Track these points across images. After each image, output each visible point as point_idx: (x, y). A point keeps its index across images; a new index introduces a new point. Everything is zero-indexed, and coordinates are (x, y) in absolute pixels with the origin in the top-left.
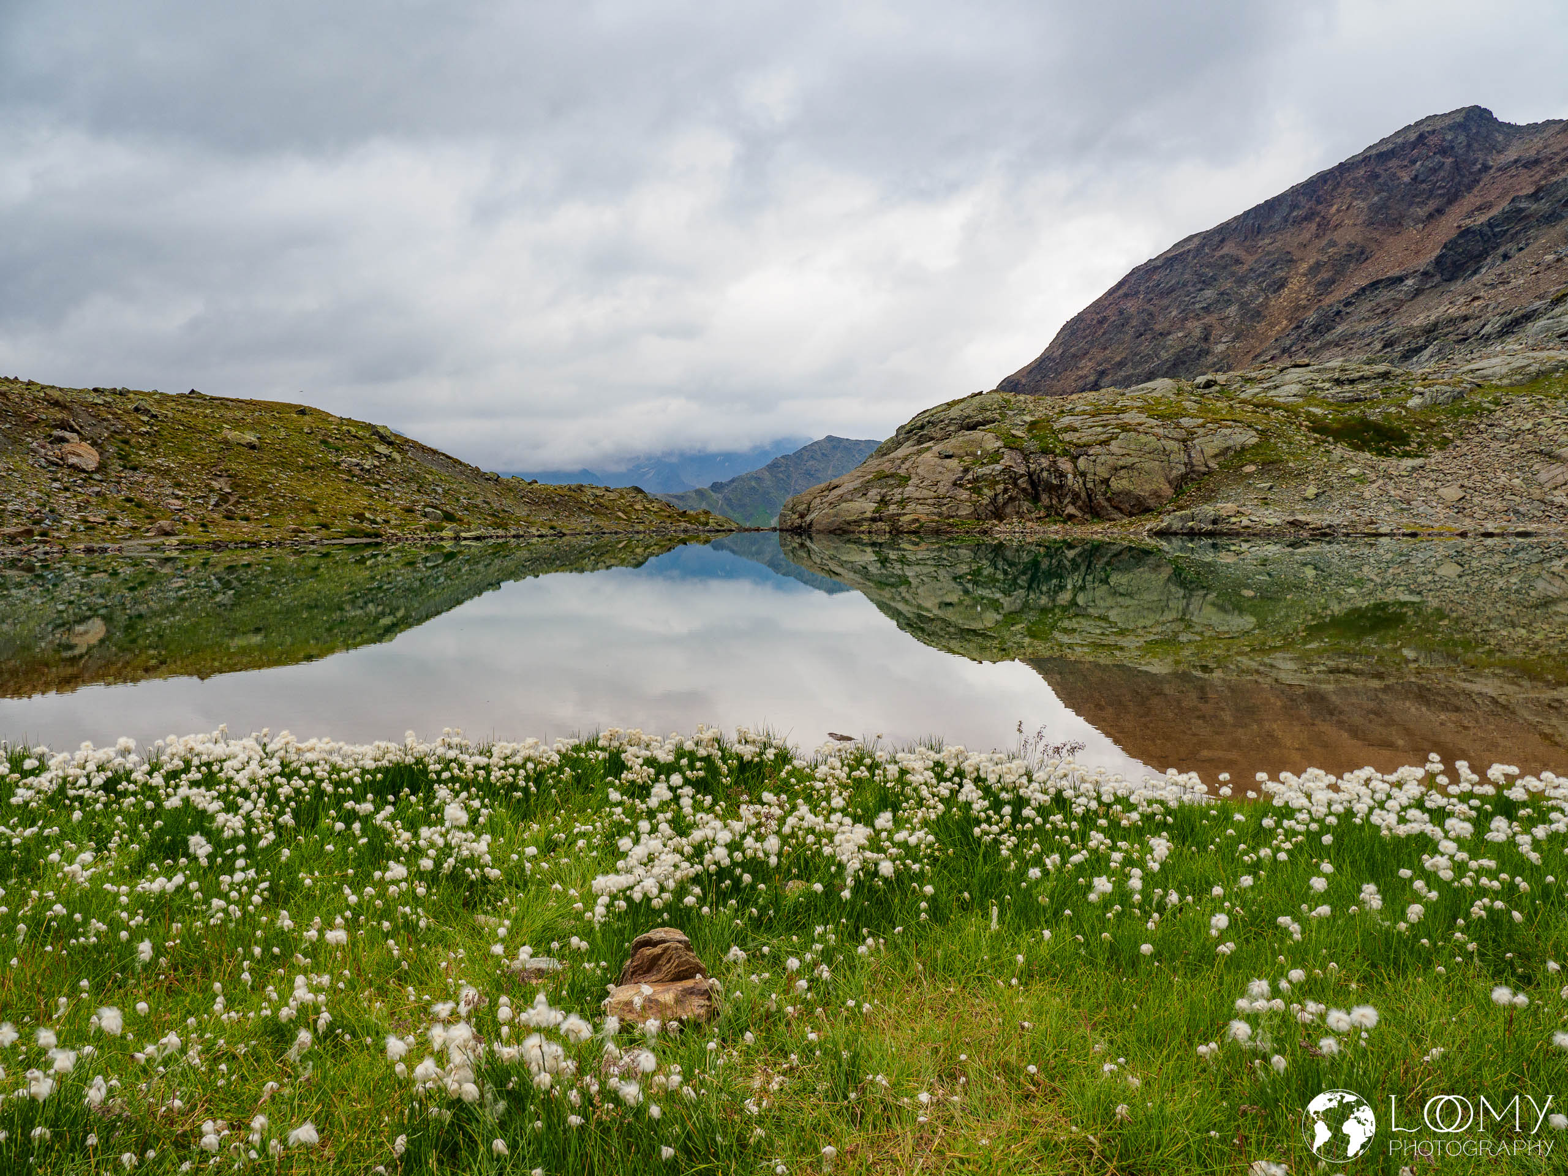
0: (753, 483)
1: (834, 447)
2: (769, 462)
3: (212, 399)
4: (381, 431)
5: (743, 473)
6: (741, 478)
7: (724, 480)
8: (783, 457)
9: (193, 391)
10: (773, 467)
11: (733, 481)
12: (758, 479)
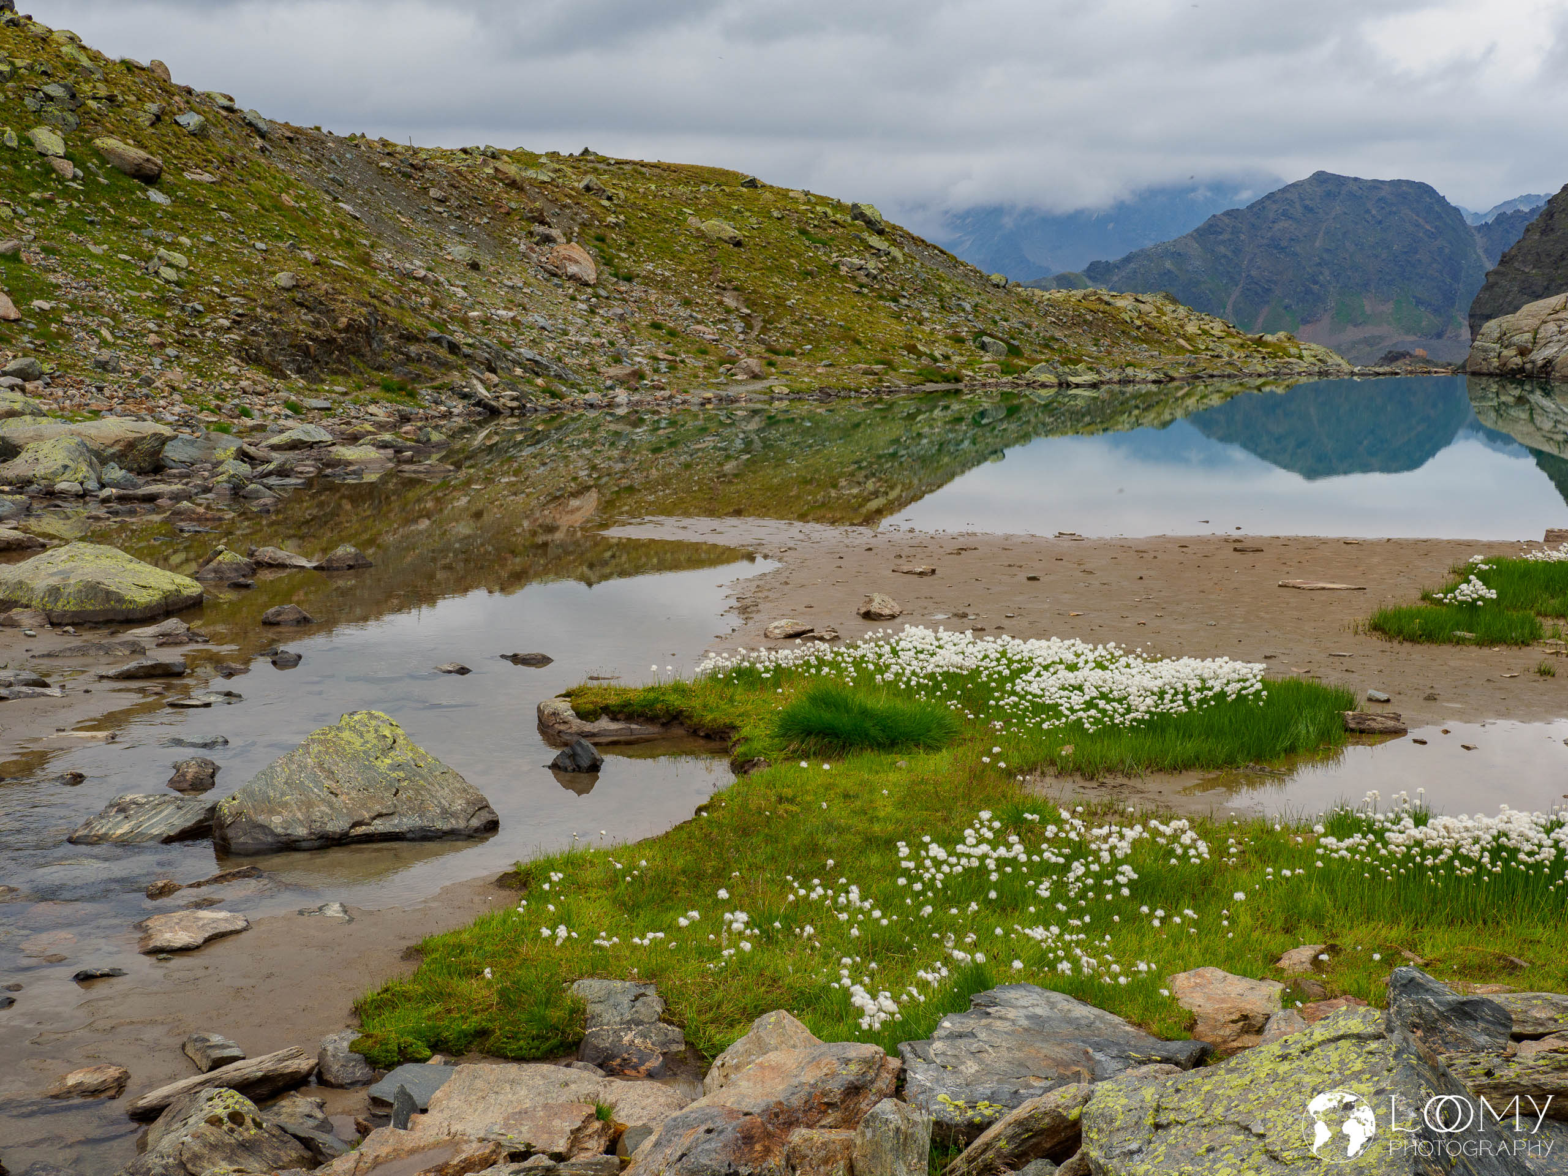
0: (1168, 265)
1: (1328, 194)
2: (1198, 223)
3: (618, 163)
4: (868, 213)
5: (1148, 244)
6: (1143, 254)
7: (1113, 258)
8: (1228, 214)
9: (586, 151)
10: (1209, 231)
11: (1128, 260)
12: (1178, 256)
